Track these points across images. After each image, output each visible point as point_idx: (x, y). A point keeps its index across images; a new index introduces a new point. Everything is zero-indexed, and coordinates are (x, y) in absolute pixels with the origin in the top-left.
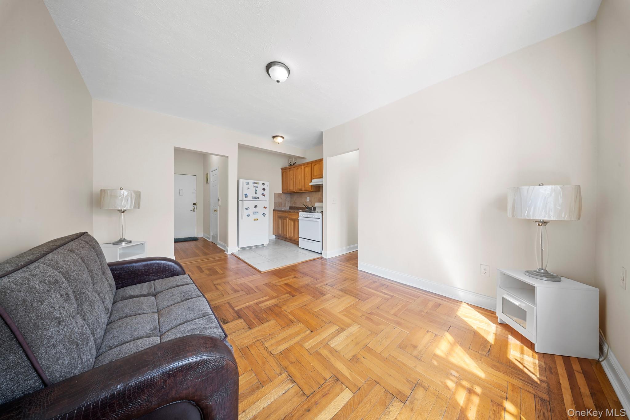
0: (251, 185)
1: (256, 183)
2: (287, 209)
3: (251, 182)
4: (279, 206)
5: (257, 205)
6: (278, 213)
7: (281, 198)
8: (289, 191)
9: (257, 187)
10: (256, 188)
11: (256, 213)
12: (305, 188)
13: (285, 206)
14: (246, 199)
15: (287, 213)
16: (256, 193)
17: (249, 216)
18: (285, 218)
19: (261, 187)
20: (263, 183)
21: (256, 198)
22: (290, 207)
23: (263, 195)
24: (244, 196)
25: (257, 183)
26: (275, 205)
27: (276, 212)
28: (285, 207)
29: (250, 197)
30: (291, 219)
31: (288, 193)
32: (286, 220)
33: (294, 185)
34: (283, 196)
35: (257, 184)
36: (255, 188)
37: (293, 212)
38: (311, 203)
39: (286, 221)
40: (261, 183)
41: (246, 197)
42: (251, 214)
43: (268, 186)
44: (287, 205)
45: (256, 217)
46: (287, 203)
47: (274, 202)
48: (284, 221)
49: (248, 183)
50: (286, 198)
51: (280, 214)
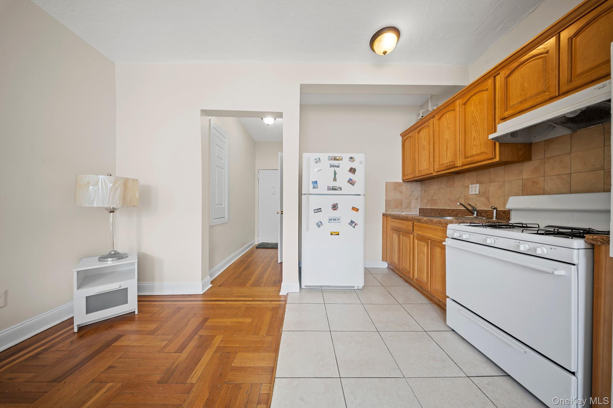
0: (326, 162)
1: (335, 159)
2: (415, 213)
3: (324, 157)
4: (397, 207)
5: (337, 204)
6: (393, 220)
7: (401, 192)
8: (417, 176)
9: (338, 167)
10: (336, 169)
11: (335, 220)
12: (466, 158)
13: (408, 207)
14: (315, 191)
15: (410, 223)
16: (335, 179)
17: (320, 224)
18: (407, 233)
19: (345, 165)
20: (351, 158)
21: (336, 189)
22: (420, 209)
23: (351, 182)
24: (311, 185)
25: (338, 158)
26: (386, 206)
27: (389, 218)
28: (408, 209)
29: (322, 188)
30: (421, 239)
31: (416, 181)
32: (409, 237)
33: (432, 160)
34: (407, 188)
35: (338, 160)
36: (333, 169)
37: (426, 222)
38: (488, 199)
39: (407, 239)
40: (346, 157)
41: (314, 187)
42: (325, 221)
43: (361, 163)
44: (413, 206)
45: (334, 227)
46: (413, 201)
47: (386, 200)
48: (405, 238)
49: (318, 161)
50: (412, 192)
51: (397, 224)
